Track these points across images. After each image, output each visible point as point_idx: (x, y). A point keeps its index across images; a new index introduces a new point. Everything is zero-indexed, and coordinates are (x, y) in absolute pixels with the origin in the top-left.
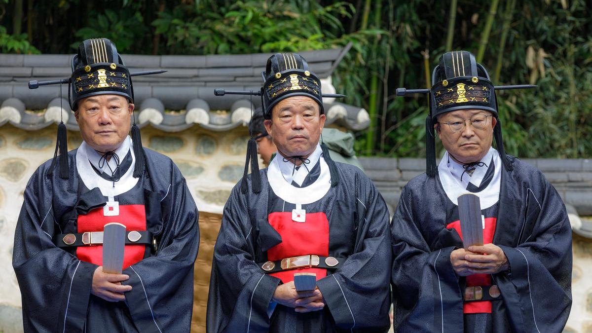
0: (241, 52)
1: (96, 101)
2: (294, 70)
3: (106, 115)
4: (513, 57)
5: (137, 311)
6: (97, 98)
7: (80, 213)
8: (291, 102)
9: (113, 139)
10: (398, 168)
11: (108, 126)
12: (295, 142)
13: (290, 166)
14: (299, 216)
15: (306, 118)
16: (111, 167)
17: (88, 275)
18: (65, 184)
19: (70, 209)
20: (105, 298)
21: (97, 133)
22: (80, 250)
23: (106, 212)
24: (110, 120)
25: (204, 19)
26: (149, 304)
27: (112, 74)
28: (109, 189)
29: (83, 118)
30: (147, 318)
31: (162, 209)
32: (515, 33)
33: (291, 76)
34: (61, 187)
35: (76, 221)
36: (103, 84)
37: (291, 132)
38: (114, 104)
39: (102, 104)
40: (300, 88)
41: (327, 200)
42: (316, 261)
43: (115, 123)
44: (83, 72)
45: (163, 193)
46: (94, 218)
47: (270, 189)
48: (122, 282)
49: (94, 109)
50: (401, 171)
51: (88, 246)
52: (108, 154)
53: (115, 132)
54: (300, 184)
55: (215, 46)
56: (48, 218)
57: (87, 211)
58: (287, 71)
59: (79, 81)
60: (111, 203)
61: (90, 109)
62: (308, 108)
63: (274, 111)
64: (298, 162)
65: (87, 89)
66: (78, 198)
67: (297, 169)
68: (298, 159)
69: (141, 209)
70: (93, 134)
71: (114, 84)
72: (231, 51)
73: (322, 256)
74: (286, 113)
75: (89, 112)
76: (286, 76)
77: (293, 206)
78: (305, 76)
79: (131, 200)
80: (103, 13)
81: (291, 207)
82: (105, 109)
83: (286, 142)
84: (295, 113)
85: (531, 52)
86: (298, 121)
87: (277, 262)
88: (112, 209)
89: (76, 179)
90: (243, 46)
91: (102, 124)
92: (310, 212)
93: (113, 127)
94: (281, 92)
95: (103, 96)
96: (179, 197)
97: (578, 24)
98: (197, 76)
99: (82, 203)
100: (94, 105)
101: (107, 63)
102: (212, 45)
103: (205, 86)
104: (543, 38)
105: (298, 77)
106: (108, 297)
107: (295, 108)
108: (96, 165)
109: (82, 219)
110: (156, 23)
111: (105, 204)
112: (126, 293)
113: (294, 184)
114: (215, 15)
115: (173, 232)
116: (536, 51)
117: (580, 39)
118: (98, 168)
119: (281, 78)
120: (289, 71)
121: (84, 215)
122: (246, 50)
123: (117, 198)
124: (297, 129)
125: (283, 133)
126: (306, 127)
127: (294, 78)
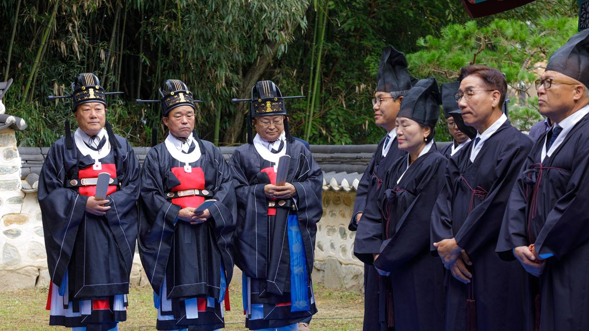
1: (88, 106)
2: (180, 90)
3: (94, 113)
5: (111, 220)
6: (89, 104)
7: (80, 168)
8: (181, 109)
9: (98, 126)
11: (95, 119)
12: (183, 131)
13: (180, 143)
14: (188, 169)
15: (189, 118)
16: (96, 143)
17: (84, 202)
18: (70, 152)
19: (75, 166)
20: (96, 214)
21: (89, 123)
22: (81, 189)
23: (95, 167)
24: (96, 116)
26: (118, 216)
27: (97, 91)
28: (96, 156)
29: (81, 115)
30: (117, 224)
31: (124, 166)
32: (44, 74)
33: (180, 94)
34: (68, 154)
35: (78, 173)
36: (92, 96)
37: (181, 125)
38: (98, 107)
39: (92, 107)
40: (185, 101)
41: (201, 160)
42: (197, 192)
43: (99, 118)
44: (81, 90)
45: (124, 157)
46: (88, 171)
47: (170, 155)
48: (105, 205)
49: (87, 110)
51: (84, 186)
52: (94, 137)
53: (99, 122)
54: (187, 152)
56: (62, 171)
57: (84, 168)
58: (177, 91)
59: (79, 95)
60: (97, 163)
61: (85, 110)
62: (189, 112)
63: (170, 113)
64: (184, 140)
65: (83, 99)
66: (78, 161)
67: (184, 143)
68: (184, 139)
69: (114, 166)
70: (87, 124)
71: (98, 97)
73: (200, 190)
74: (178, 115)
75: (85, 111)
76: (177, 94)
77: (184, 164)
78: (187, 94)
79: (108, 161)
81: (183, 164)
82: (93, 110)
83: (178, 131)
84: (183, 115)
85: (56, 86)
86: (185, 119)
87: (176, 192)
88: (97, 167)
89: (76, 150)
91: (92, 118)
92: (194, 167)
93: (97, 120)
94: (175, 103)
95: (92, 103)
96: (131, 160)
99: (81, 163)
100: (88, 108)
101: (94, 85)
105: (183, 95)
106: (98, 213)
107: (184, 112)
108: (87, 142)
109: (81, 172)
111: (94, 163)
112: (106, 211)
113: (183, 151)
115: (129, 179)
118: (88, 144)
119: (174, 95)
120: (179, 90)
121: (82, 169)
123: (100, 160)
124: (184, 124)
125: (176, 126)
126: (189, 122)
127: (181, 95)
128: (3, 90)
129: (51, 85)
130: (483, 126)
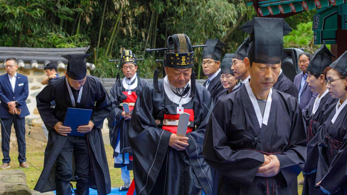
0: (48, 47)
4: (115, 50)
8: (127, 65)
10: (102, 81)
13: (127, 80)
23: (178, 111)
24: (184, 79)
25: (35, 37)
27: (188, 58)
32: (116, 43)
40: (129, 61)
50: (103, 81)
55: (40, 45)
58: (126, 56)
59: (172, 59)
62: (131, 66)
63: (123, 66)
71: (188, 63)
72: (45, 47)
77: (128, 90)
78: (130, 57)
80: (4, 35)
85: (121, 49)
90: (49, 45)
97: (134, 41)
98: (47, 54)
102: (38, 45)
103: (49, 57)
104: (124, 45)
110: (21, 38)
113: (128, 84)
114: (39, 36)
116: (123, 48)
117: (134, 45)
122: (50, 46)
123: (183, 106)
124: (128, 72)
125: (125, 73)
126: (131, 71)
127: (128, 58)
128: (85, 51)
129: (119, 48)
130: (244, 78)
